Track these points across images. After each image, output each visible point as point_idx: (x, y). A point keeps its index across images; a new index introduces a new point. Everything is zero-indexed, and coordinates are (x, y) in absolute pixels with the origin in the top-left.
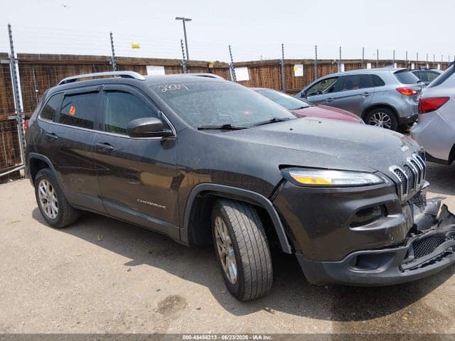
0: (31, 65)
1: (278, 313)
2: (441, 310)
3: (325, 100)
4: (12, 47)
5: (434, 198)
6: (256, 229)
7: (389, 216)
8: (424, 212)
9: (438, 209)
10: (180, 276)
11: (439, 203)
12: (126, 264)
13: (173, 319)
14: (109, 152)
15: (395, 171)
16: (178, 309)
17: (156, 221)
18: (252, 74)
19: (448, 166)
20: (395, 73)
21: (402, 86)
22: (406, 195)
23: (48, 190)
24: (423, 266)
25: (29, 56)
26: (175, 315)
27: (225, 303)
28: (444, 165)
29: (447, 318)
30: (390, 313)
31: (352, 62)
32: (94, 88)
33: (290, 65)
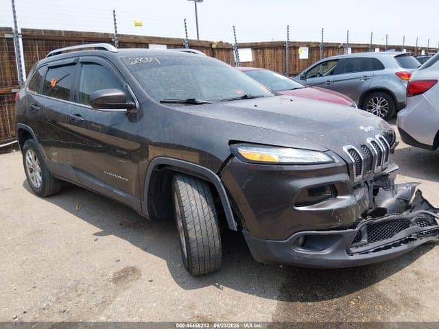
0: (35, 40)
1: (226, 289)
2: (393, 297)
3: (323, 83)
4: (15, 22)
5: (409, 183)
6: (205, 205)
7: (338, 197)
8: (397, 196)
9: (413, 194)
10: (142, 249)
11: (413, 189)
12: (95, 234)
13: (123, 290)
14: (80, 123)
15: (349, 151)
16: (132, 280)
17: (121, 193)
18: (256, 56)
19: (432, 152)
20: (395, 57)
21: (402, 70)
22: (361, 177)
23: (33, 160)
24: (375, 251)
25: (33, 31)
26: (127, 285)
27: (178, 277)
28: (428, 151)
29: (395, 306)
30: (339, 296)
31: (359, 47)
32: (72, 60)
33: (295, 47)
